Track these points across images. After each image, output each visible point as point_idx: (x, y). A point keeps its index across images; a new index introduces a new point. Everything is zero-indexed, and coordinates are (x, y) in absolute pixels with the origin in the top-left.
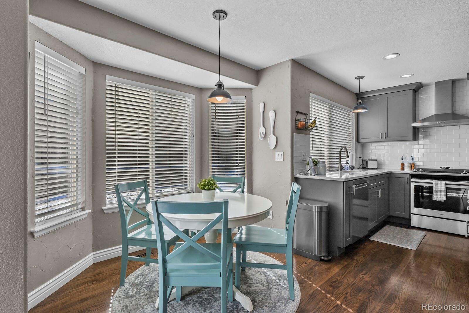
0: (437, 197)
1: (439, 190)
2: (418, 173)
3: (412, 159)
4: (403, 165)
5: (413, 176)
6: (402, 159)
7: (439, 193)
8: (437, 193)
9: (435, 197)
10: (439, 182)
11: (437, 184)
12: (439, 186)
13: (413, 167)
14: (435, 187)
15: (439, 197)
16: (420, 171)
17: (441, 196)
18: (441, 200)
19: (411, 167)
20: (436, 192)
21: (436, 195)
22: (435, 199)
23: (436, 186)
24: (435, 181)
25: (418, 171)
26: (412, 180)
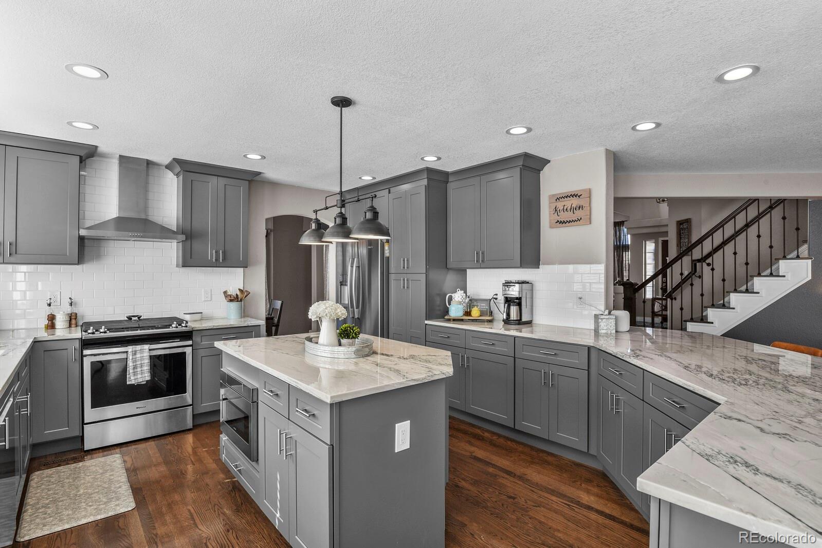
0: (136, 377)
1: (139, 363)
2: (97, 335)
3: (71, 304)
4: (52, 318)
5: (87, 344)
6: (49, 305)
7: (139, 369)
8: (135, 370)
9: (132, 378)
10: (138, 347)
11: (135, 353)
12: (138, 355)
13: (73, 322)
14: (132, 359)
15: (139, 376)
16: (102, 331)
17: (142, 374)
18: (141, 382)
19: (70, 320)
20: (134, 368)
21: (135, 374)
22: (133, 382)
23: (134, 357)
24: (131, 347)
25: (97, 331)
26: (86, 352)
